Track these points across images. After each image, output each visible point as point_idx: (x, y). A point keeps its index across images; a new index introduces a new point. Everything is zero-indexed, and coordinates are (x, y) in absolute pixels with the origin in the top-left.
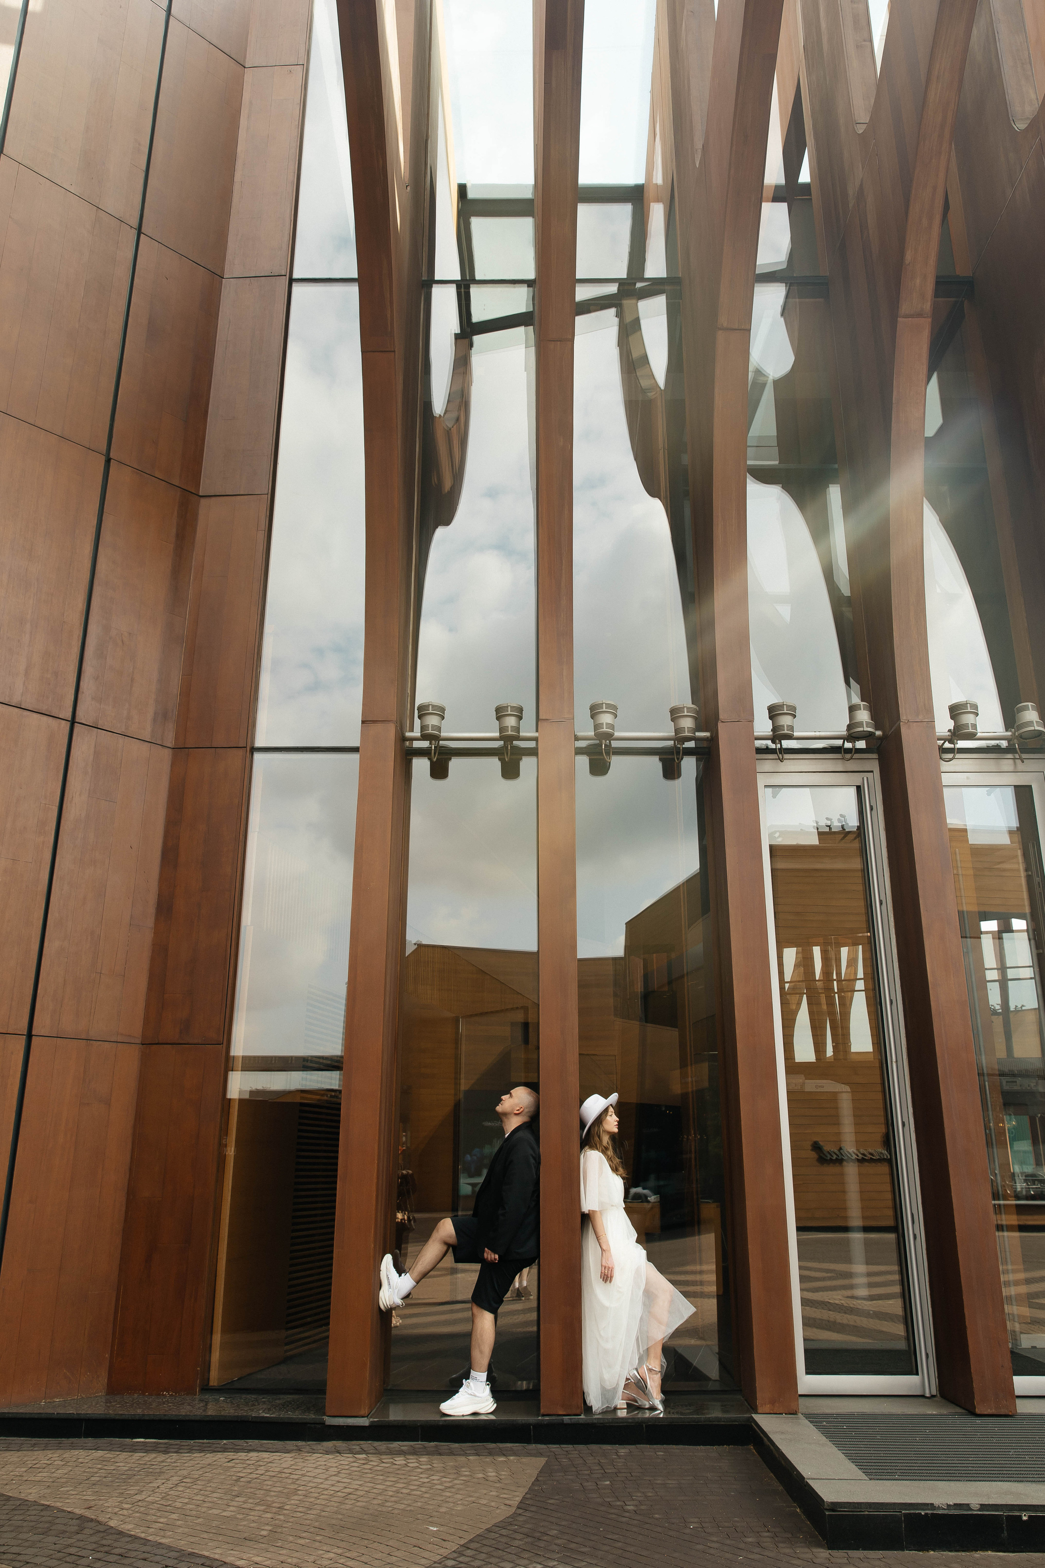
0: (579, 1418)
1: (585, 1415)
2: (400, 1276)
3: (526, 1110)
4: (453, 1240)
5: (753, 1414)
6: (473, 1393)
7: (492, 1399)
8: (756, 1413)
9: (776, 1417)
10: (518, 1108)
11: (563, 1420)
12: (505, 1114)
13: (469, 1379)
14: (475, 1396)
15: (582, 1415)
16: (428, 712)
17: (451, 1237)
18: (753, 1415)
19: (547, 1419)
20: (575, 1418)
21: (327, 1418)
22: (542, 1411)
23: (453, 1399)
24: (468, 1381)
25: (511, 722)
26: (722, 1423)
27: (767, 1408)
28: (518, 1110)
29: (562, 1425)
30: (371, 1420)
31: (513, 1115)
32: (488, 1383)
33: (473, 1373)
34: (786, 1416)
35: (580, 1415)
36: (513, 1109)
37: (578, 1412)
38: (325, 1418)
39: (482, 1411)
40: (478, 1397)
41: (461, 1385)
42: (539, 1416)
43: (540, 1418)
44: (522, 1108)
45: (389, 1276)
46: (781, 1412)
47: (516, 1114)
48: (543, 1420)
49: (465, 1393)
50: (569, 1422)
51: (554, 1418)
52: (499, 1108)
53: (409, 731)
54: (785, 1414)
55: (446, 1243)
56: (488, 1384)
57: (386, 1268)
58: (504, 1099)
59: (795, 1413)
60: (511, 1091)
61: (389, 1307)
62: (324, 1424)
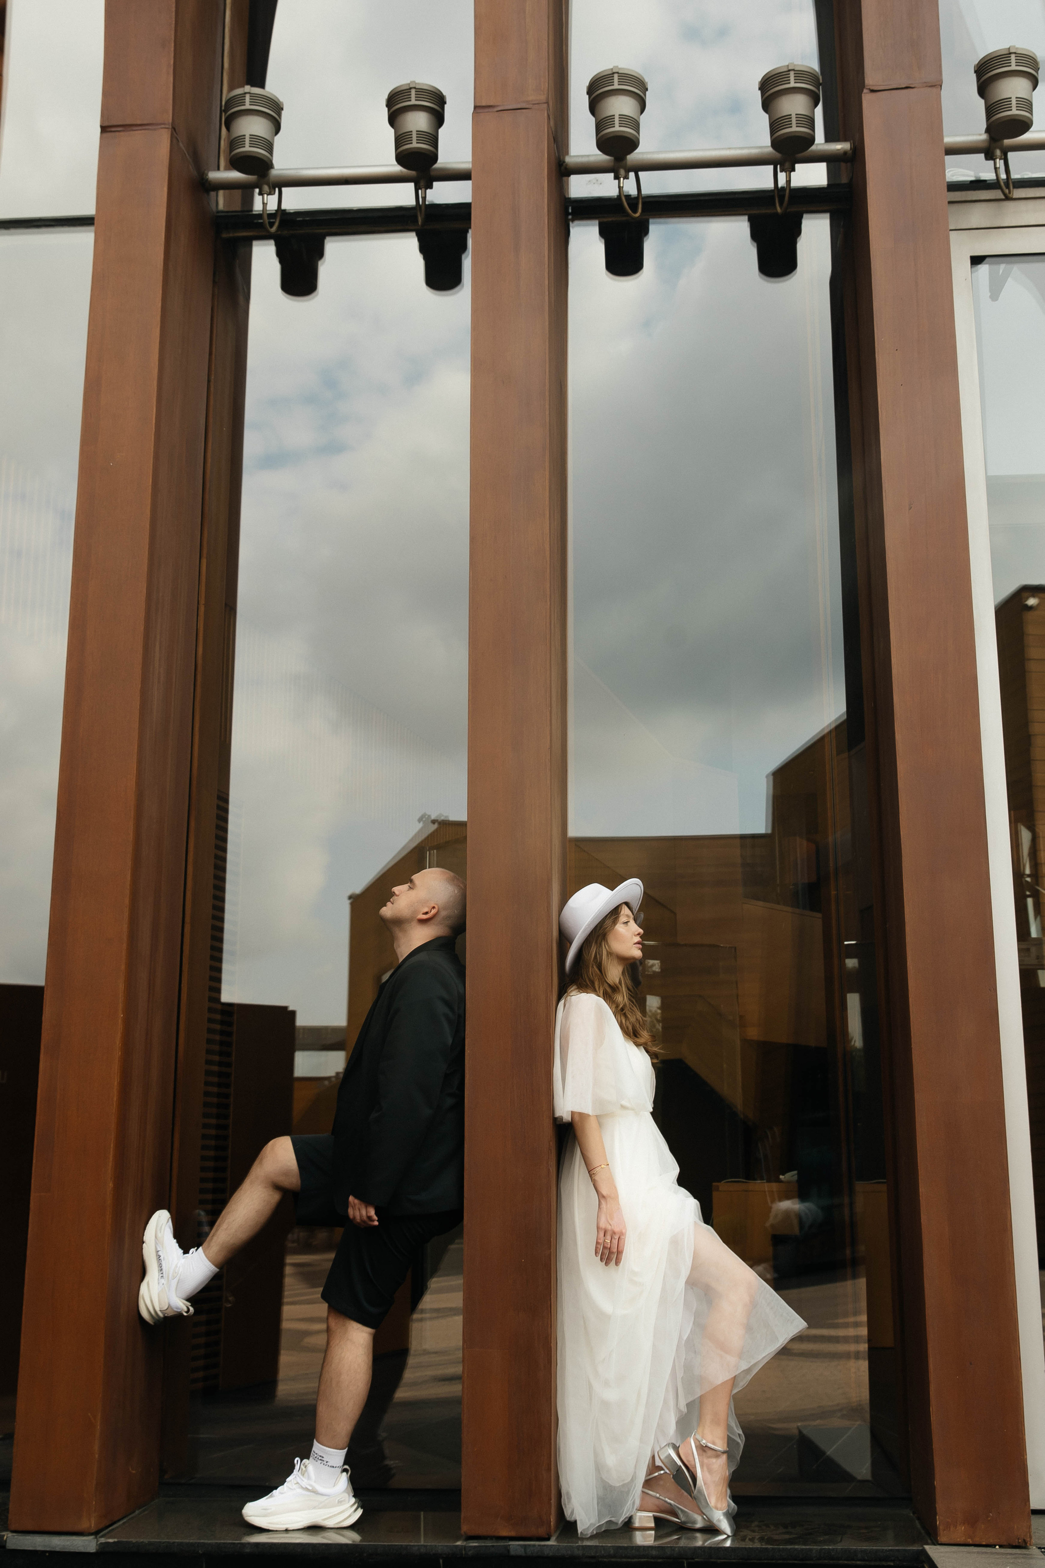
0: (545, 1545)
1: (557, 1539)
2: (186, 1252)
3: (443, 913)
4: (293, 1180)
5: (928, 1544)
6: (311, 1485)
7: (353, 1500)
8: (936, 1542)
9: (978, 1553)
10: (426, 910)
11: (507, 1548)
12: (399, 922)
13: (308, 1458)
14: (315, 1492)
15: (553, 1538)
16: (243, 108)
17: (286, 1173)
18: (927, 1547)
19: (475, 1547)
20: (534, 1546)
21: (10, 1534)
22: (465, 1528)
23: (271, 1496)
24: (305, 1461)
25: (419, 121)
26: (858, 1563)
27: (960, 1532)
28: (426, 913)
29: (506, 1557)
30: (103, 1540)
31: (414, 923)
32: (346, 1467)
33: (317, 1447)
34: (1003, 1550)
35: (548, 1539)
36: (416, 912)
37: (542, 1531)
38: (7, 1535)
39: (330, 1523)
40: (322, 1495)
41: (290, 1470)
42: (458, 1539)
43: (459, 1543)
44: (434, 908)
45: (160, 1253)
46: (991, 1541)
47: (422, 922)
48: (465, 1547)
49: (295, 1486)
50: (521, 1552)
51: (489, 1543)
52: (387, 911)
53: (214, 170)
54: (1001, 1546)
55: (277, 1187)
56: (345, 1470)
57: (156, 1237)
58: (397, 893)
59: (1022, 1545)
60: (414, 877)
61: (161, 1315)
62: (4, 1547)
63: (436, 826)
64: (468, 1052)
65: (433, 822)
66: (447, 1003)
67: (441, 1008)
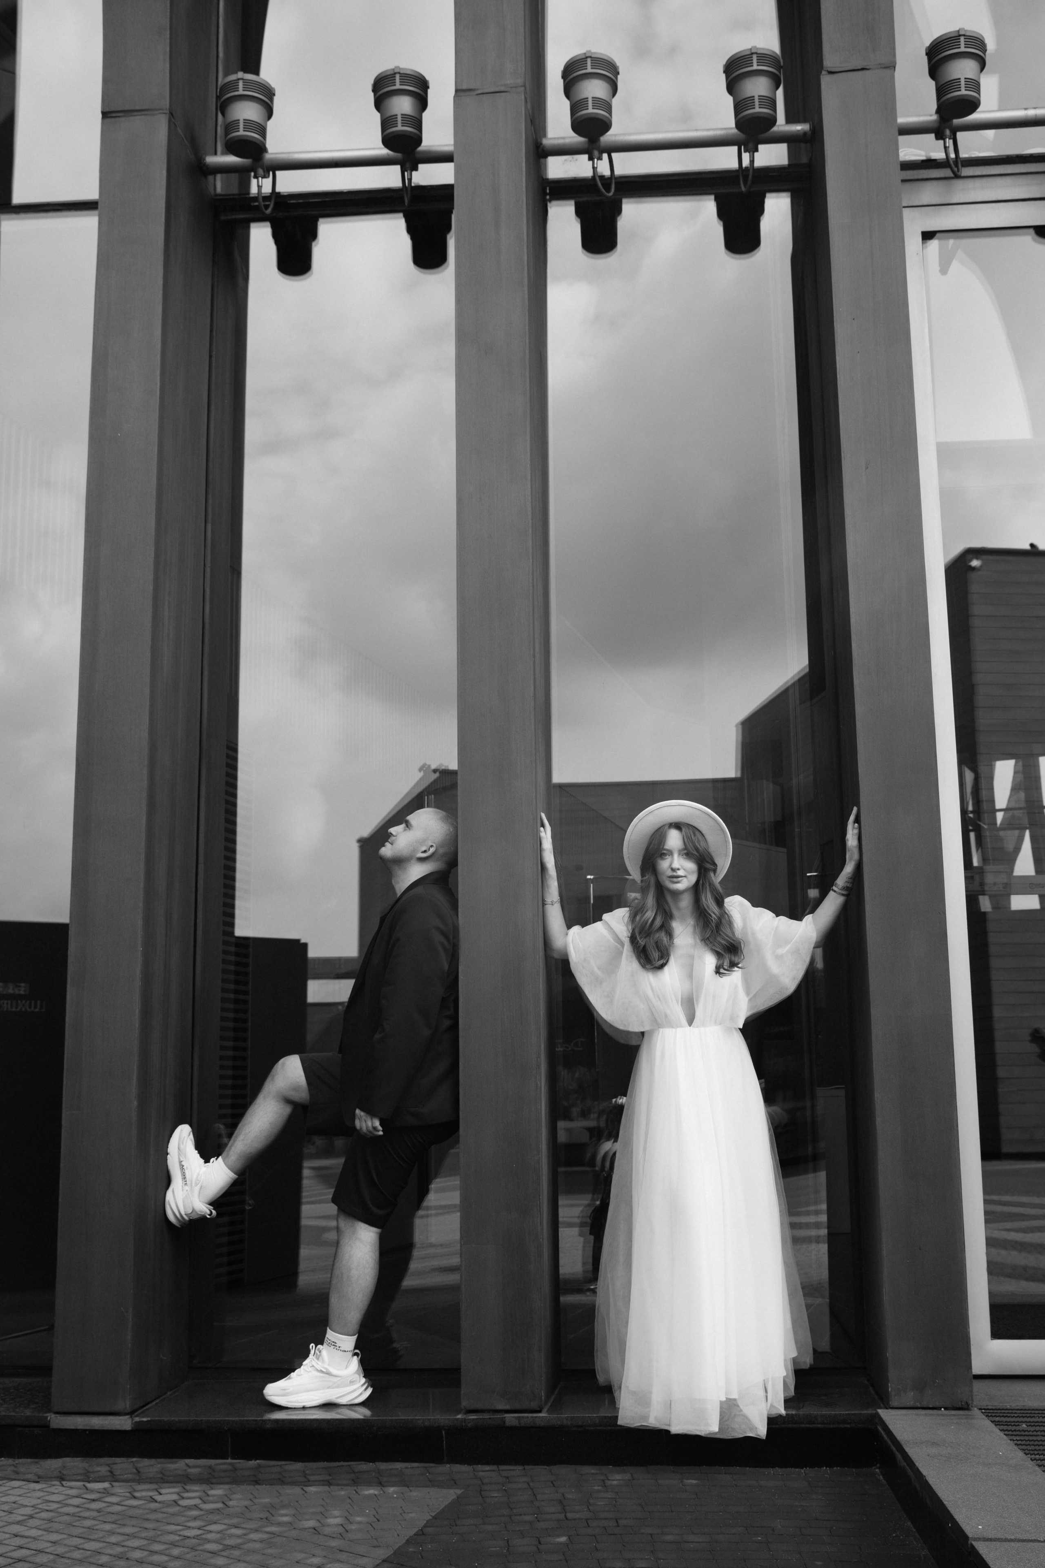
0: (536, 1417)
1: (548, 1411)
2: (207, 1161)
3: (441, 851)
4: (303, 1095)
5: (881, 1408)
6: (326, 1369)
7: (363, 1380)
8: (887, 1407)
9: (926, 1415)
10: (424, 849)
11: (503, 1420)
12: (400, 861)
13: (322, 1344)
14: (328, 1374)
15: (545, 1410)
16: (236, 93)
17: (296, 1089)
18: (880, 1411)
19: (474, 1419)
20: (528, 1417)
21: (53, 1416)
22: (464, 1403)
23: (290, 1378)
24: (319, 1346)
25: (403, 105)
26: (819, 1426)
27: (909, 1398)
28: (425, 852)
29: (502, 1428)
30: (137, 1419)
31: (413, 861)
32: (357, 1351)
33: (330, 1335)
34: (947, 1412)
35: (540, 1411)
36: (415, 851)
37: (534, 1405)
38: (51, 1417)
39: (344, 1401)
40: (336, 1376)
41: (306, 1355)
42: (458, 1413)
43: (459, 1416)
44: (432, 846)
45: (183, 1163)
46: (938, 1404)
47: (421, 860)
48: (465, 1420)
49: (310, 1369)
50: (515, 1423)
51: (486, 1416)
52: (387, 851)
53: (211, 155)
54: (946, 1409)
55: (288, 1101)
56: (356, 1354)
57: (179, 1149)
58: (394, 833)
59: (965, 1407)
60: (409, 818)
61: (186, 1218)
62: (48, 1427)
63: (437, 775)
64: (461, 977)
65: (435, 771)
66: (442, 933)
67: (438, 938)
